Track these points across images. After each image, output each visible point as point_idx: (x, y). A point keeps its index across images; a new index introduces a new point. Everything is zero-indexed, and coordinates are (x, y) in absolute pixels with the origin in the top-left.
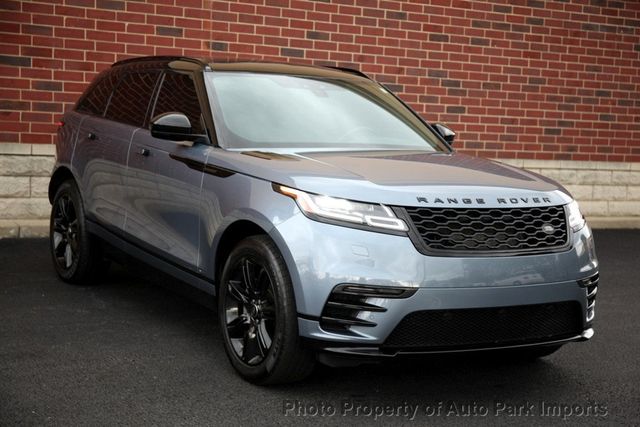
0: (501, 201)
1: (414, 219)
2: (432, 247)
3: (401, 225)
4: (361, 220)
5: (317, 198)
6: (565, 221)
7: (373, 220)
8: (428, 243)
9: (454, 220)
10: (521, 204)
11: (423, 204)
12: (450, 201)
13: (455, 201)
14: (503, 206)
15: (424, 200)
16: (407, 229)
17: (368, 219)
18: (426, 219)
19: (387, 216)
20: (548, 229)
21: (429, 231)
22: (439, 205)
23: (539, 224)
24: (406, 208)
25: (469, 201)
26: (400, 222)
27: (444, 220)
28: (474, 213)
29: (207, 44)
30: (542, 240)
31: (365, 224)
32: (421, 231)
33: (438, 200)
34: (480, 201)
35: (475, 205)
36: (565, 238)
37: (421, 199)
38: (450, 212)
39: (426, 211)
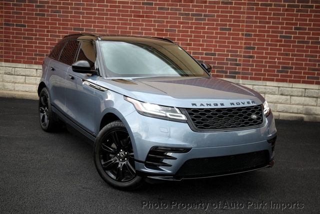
0: (232, 104)
1: (190, 114)
2: (199, 128)
3: (184, 117)
4: (164, 115)
5: (144, 104)
6: (262, 113)
7: (170, 115)
8: (197, 126)
9: (210, 114)
10: (241, 105)
11: (194, 107)
12: (207, 105)
13: (210, 105)
14: (233, 106)
15: (195, 105)
16: (187, 119)
17: (168, 114)
18: (195, 114)
19: (177, 113)
20: (254, 116)
21: (197, 120)
22: (202, 107)
23: (250, 114)
24: (187, 109)
25: (217, 105)
26: (183, 116)
27: (205, 114)
28: (219, 110)
29: (243, 34)
30: (251, 122)
31: (166, 117)
32: (193, 120)
33: (202, 105)
34: (222, 104)
35: (219, 106)
36: (262, 121)
37: (193, 104)
38: (208, 110)
39: (196, 111)
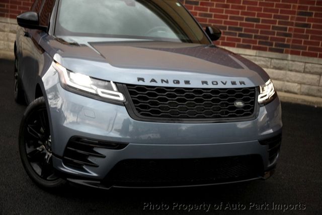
0: (204, 82)
1: (131, 93)
2: (142, 114)
3: (121, 98)
4: (94, 92)
5: (71, 73)
6: (254, 99)
7: (103, 93)
8: (139, 111)
9: (163, 95)
10: (220, 86)
11: (141, 83)
12: (162, 81)
13: (167, 82)
14: (205, 86)
15: (143, 80)
16: (125, 101)
17: (100, 91)
18: (141, 94)
19: (112, 90)
20: (239, 104)
21: (142, 102)
22: (153, 84)
23: (234, 100)
24: (128, 85)
25: (178, 82)
26: (121, 95)
27: (155, 95)
28: (180, 91)
31: (97, 95)
32: (135, 102)
33: (153, 80)
34: (187, 82)
35: (182, 85)
36: (252, 111)
37: (139, 79)
38: (161, 90)
39: (141, 88)
